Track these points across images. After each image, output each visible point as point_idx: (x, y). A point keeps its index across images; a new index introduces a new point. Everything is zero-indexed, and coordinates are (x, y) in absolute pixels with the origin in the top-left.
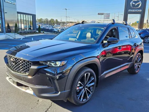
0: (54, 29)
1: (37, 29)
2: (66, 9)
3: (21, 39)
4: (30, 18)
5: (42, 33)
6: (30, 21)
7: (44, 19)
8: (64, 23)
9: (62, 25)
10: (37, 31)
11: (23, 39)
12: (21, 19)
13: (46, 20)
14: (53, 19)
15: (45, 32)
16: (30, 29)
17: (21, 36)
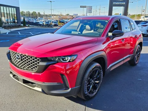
0: (39, 22)
1: (22, 23)
2: (51, 2)
3: (7, 34)
4: (13, 11)
5: (27, 26)
6: (14, 14)
7: (26, 12)
8: (46, 16)
9: (45, 19)
10: (22, 25)
11: (9, 33)
12: (4, 12)
13: (28, 13)
14: (35, 12)
15: (30, 26)
16: (14, 22)
17: (6, 30)
